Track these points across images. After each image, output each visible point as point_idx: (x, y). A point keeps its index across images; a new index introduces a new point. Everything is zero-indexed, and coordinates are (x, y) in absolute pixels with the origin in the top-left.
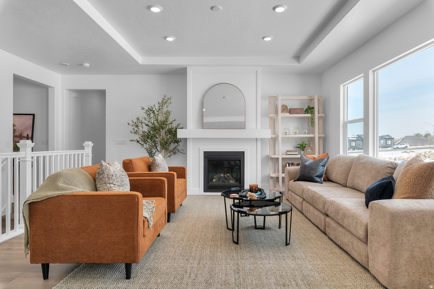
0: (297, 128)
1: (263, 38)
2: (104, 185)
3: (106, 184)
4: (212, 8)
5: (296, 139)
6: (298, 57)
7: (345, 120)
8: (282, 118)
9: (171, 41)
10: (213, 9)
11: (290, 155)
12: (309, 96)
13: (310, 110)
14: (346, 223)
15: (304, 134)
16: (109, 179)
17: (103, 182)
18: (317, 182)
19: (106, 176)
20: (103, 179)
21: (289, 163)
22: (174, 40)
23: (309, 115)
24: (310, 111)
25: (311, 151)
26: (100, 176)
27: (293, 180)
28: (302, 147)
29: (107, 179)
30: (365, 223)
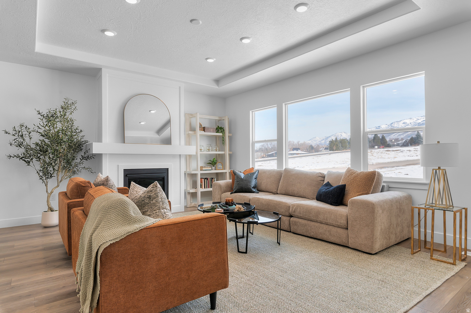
0: (210, 145)
1: (207, 59)
2: (158, 211)
3: (160, 209)
4: (191, 21)
5: (206, 156)
6: (217, 81)
7: (254, 141)
8: (201, 135)
9: (111, 36)
10: (193, 22)
11: (205, 170)
12: (219, 117)
13: (219, 129)
14: (321, 218)
15: (215, 151)
16: (163, 204)
17: (156, 208)
18: (254, 192)
19: (160, 200)
20: (157, 204)
21: (204, 178)
22: (114, 36)
23: (221, 134)
24: (220, 131)
25: (221, 167)
26: (152, 200)
27: (230, 192)
28: (213, 163)
29: (161, 204)
30: (345, 214)
